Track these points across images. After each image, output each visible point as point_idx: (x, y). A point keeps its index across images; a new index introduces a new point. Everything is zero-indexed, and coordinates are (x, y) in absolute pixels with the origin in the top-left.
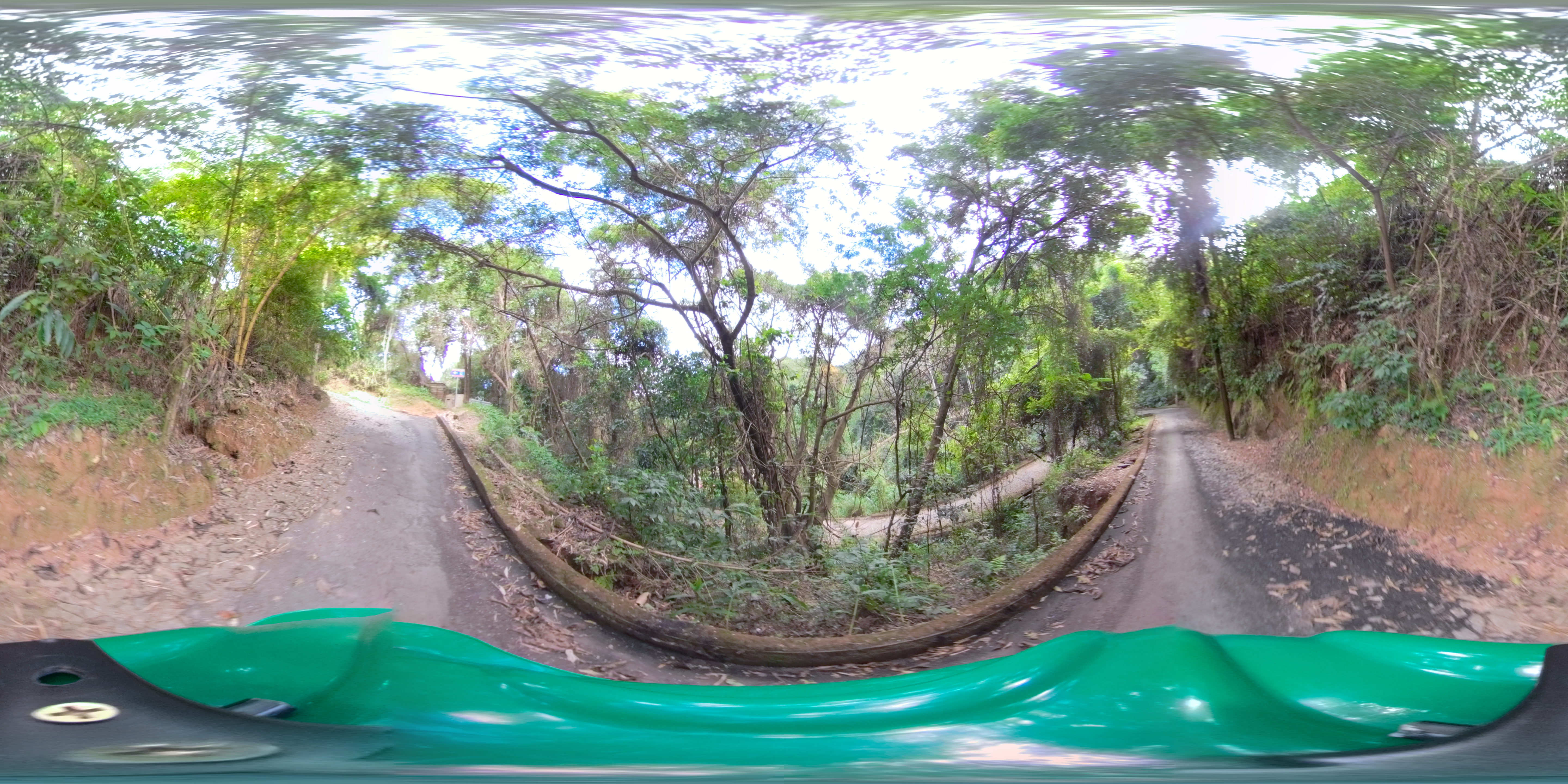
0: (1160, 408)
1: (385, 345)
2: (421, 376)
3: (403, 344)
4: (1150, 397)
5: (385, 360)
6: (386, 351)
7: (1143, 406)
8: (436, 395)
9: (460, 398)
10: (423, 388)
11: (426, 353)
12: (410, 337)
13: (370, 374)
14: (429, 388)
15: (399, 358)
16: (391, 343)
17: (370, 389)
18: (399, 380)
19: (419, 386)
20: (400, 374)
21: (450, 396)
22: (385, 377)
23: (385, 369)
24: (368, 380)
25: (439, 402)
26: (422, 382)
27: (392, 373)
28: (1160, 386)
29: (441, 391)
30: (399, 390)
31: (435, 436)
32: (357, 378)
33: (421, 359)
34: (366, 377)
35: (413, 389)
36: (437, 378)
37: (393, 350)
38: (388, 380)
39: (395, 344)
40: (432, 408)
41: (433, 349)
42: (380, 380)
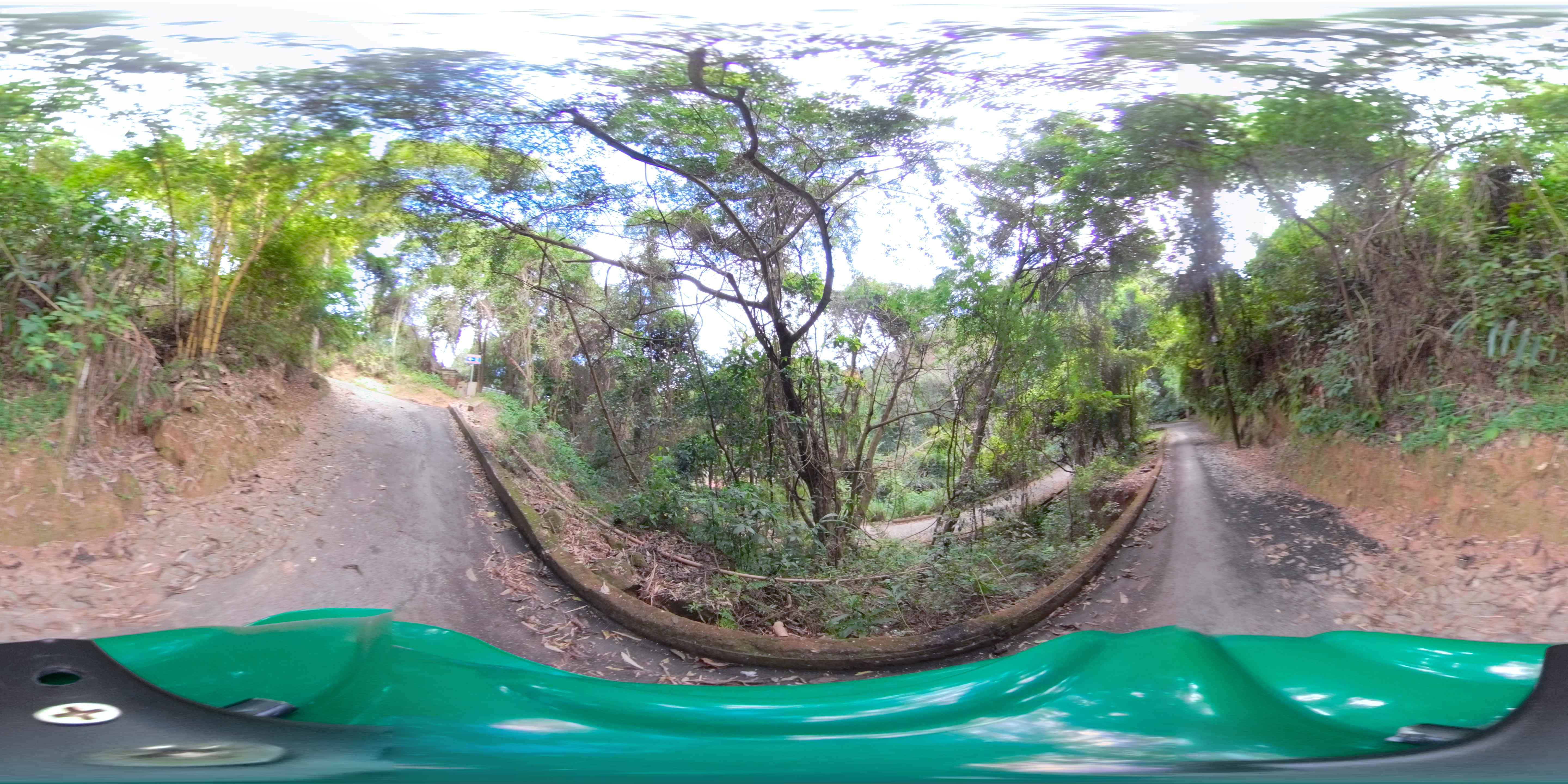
0: (1171, 422)
1: (395, 330)
2: (432, 361)
3: (414, 329)
4: (1162, 412)
5: (394, 344)
6: (395, 336)
7: (1155, 421)
8: (448, 382)
9: (473, 386)
10: (434, 375)
11: (438, 338)
12: (420, 322)
13: (378, 360)
14: (440, 375)
15: (409, 343)
16: (401, 327)
17: (378, 376)
18: (408, 366)
19: (430, 372)
20: (410, 360)
21: (462, 383)
22: (393, 363)
23: (393, 354)
24: (376, 366)
25: (451, 390)
26: (433, 369)
27: (402, 359)
28: (1172, 401)
29: (453, 379)
30: (408, 376)
31: (448, 433)
32: (363, 364)
33: (432, 345)
34: (373, 363)
35: (423, 376)
36: (448, 365)
37: (403, 335)
38: (397, 366)
39: (405, 329)
40: (444, 396)
41: (446, 334)
42: (388, 366)
